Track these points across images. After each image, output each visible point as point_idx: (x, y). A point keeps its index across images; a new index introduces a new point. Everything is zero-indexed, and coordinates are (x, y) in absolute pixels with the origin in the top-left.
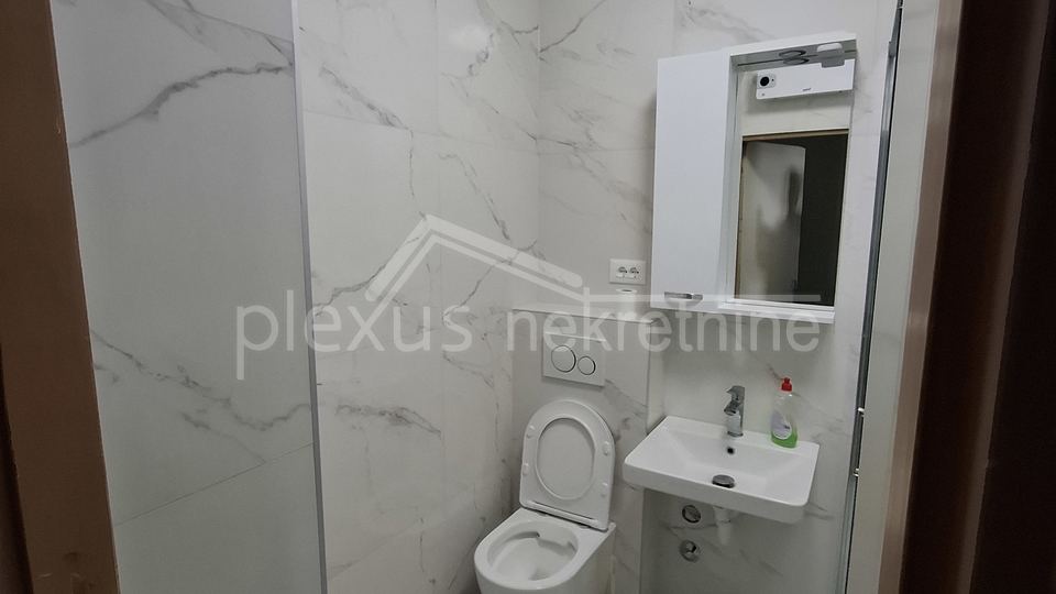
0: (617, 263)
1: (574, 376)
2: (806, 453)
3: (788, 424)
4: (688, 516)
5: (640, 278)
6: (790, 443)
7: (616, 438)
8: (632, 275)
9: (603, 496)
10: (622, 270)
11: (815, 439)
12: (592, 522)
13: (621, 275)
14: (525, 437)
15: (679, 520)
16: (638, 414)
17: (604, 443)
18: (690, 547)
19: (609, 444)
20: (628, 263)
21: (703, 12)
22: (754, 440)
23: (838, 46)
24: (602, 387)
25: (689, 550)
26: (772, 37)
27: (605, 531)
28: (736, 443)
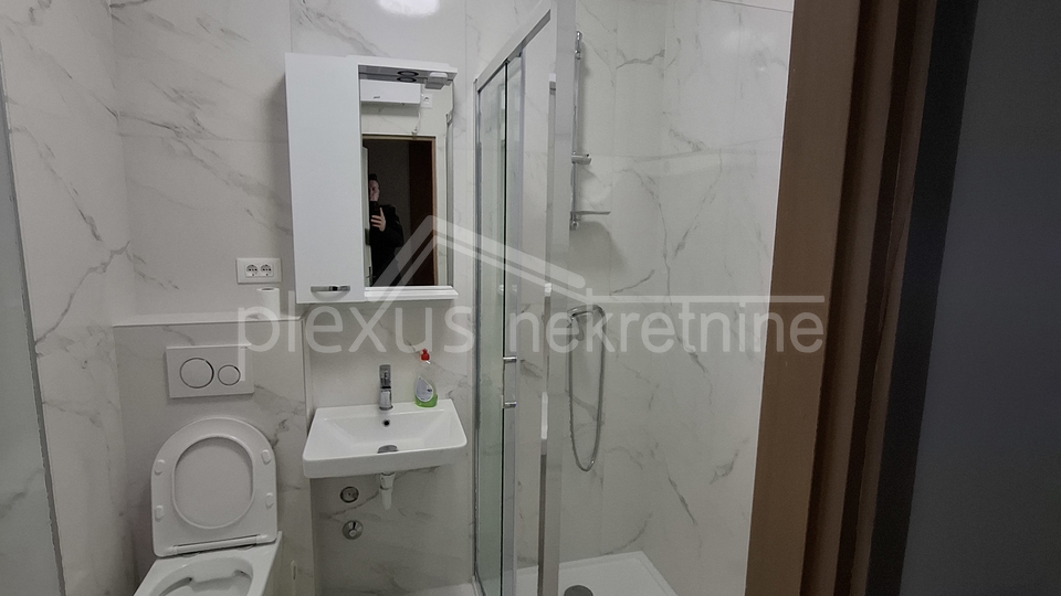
0: (244, 261)
1: (215, 389)
2: (446, 407)
3: (431, 387)
4: (347, 498)
5: (275, 276)
6: (433, 403)
7: (274, 444)
8: (264, 274)
9: (269, 507)
10: (251, 268)
11: (449, 395)
12: (258, 539)
13: (250, 274)
14: (153, 477)
15: (339, 505)
16: (296, 412)
17: (260, 451)
18: (351, 525)
19: (268, 451)
20: (259, 262)
21: (320, 15)
22: (403, 409)
23: (445, 75)
24: (251, 395)
25: (350, 531)
26: (386, 55)
27: (274, 542)
28: (391, 415)
